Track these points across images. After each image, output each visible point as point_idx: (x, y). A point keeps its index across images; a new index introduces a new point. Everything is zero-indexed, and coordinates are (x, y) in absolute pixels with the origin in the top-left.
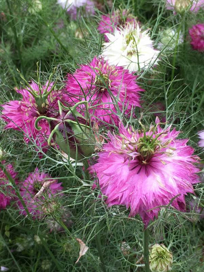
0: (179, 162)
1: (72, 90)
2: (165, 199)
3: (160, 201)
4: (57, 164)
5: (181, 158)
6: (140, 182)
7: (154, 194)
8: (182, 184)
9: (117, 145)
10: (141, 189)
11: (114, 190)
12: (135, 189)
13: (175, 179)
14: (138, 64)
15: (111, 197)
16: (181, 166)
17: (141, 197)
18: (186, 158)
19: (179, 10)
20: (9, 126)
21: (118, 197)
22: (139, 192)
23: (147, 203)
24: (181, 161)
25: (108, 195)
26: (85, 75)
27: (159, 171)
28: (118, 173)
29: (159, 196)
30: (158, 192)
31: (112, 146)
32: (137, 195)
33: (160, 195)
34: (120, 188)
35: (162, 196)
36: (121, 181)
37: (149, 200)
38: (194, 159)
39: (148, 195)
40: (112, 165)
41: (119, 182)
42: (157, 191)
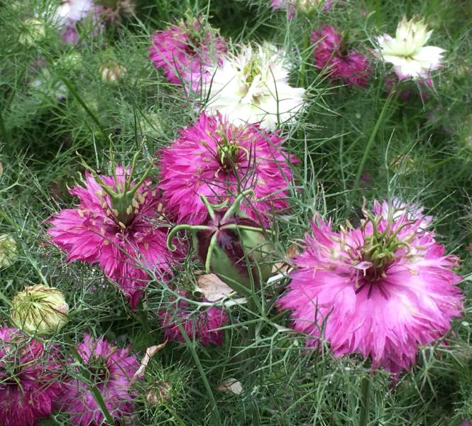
0: (429, 270)
1: (175, 177)
2: (424, 332)
3: (417, 337)
4: (199, 307)
5: (431, 262)
6: (377, 310)
7: (405, 326)
8: (445, 305)
9: (323, 257)
10: (383, 321)
11: (337, 330)
12: (374, 324)
13: (431, 297)
14: (278, 115)
15: (336, 342)
16: (433, 276)
17: (386, 335)
18: (439, 262)
19: (305, 9)
20: (73, 257)
21: (348, 340)
22: (382, 327)
23: (399, 342)
24: (432, 268)
25: (330, 340)
26: (192, 147)
27: (402, 288)
28: (340, 300)
29: (413, 328)
30: (411, 322)
31: (315, 259)
32: (379, 331)
33: (415, 326)
34: (347, 326)
35: (419, 328)
36: (347, 314)
37: (401, 337)
38: (450, 261)
39: (397, 330)
40: (321, 290)
41: (344, 315)
42: (409, 320)
